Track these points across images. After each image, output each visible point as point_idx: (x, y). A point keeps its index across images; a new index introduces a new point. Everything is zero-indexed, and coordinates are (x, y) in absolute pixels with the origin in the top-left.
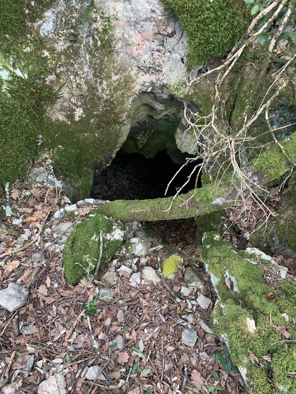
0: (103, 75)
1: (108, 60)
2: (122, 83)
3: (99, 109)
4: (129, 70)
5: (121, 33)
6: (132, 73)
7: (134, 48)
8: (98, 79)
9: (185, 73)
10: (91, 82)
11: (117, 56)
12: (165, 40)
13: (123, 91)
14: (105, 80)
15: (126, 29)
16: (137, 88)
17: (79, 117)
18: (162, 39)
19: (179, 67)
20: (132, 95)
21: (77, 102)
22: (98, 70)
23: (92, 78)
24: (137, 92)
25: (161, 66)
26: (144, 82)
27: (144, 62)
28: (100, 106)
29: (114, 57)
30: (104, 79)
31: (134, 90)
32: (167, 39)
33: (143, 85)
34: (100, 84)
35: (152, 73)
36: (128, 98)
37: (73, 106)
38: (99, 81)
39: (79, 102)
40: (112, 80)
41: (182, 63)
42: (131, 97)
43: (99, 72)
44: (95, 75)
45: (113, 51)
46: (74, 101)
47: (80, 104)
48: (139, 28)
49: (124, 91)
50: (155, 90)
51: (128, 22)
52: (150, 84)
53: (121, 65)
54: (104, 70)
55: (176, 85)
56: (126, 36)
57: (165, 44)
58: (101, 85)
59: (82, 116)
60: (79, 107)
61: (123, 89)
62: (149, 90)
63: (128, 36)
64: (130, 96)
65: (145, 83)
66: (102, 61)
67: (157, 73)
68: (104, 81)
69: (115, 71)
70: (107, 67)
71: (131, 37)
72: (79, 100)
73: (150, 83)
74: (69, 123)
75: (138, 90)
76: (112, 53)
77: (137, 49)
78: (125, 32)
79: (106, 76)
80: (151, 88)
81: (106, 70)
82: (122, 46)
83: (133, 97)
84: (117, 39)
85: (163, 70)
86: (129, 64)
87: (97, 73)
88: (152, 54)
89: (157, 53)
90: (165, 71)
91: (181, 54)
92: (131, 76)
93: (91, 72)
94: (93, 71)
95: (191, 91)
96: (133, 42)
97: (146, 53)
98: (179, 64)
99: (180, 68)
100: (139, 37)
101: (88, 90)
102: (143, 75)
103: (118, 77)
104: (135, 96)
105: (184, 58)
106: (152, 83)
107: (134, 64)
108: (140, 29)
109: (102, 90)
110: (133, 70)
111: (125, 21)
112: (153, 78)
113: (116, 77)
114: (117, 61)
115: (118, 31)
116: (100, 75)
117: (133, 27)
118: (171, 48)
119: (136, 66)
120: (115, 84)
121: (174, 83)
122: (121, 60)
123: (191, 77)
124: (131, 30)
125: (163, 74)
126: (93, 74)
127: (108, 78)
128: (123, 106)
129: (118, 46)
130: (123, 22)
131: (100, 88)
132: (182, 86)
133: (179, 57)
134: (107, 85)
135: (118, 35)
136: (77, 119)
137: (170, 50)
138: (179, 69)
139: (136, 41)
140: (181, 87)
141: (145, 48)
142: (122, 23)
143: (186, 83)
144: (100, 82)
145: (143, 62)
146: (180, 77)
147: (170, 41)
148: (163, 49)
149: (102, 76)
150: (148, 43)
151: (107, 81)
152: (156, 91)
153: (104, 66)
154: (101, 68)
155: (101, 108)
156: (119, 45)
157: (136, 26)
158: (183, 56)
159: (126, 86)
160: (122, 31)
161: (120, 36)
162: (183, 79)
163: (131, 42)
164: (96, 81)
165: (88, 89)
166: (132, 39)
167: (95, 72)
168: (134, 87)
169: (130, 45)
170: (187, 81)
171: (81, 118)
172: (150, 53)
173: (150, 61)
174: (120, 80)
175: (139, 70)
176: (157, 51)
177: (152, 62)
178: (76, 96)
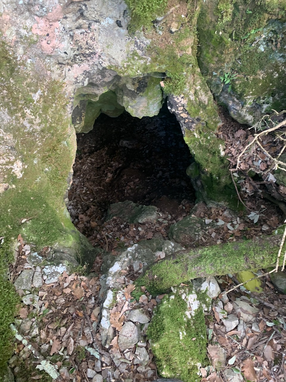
0: (20, 104)
1: (15, 81)
2: (48, 96)
3: (38, 144)
4: (49, 74)
5: (14, 32)
6: (55, 76)
7: (44, 43)
8: (17, 115)
9: (129, 39)
10: (12, 125)
11: (25, 68)
12: (84, 7)
13: (54, 105)
14: (26, 108)
15: (18, 21)
16: (69, 90)
17: (21, 172)
18: (78, 8)
19: (117, 35)
20: (67, 103)
21: (9, 158)
22: (10, 104)
23: (10, 120)
24: (72, 94)
25: (91, 47)
26: (76, 78)
27: (65, 53)
28: (36, 141)
29: (22, 71)
30: (24, 108)
31: (68, 94)
32: (85, 5)
33: (76, 82)
34: (23, 118)
35: (81, 60)
36: (64, 108)
37: (7, 167)
38: (20, 115)
39: (11, 157)
40: (35, 102)
41: (118, 28)
42: (68, 105)
43: (14, 105)
44: (11, 113)
45: (16, 64)
46: (5, 161)
47: (14, 158)
48: (38, 11)
49: (56, 104)
50: (93, 78)
51: (16, 9)
52: (84, 76)
53: (36, 76)
54: (18, 98)
55: (126, 62)
56: (23, 32)
57: (85, 14)
58: (25, 117)
59: (24, 169)
60: (14, 162)
61: (53, 103)
62: (86, 83)
63: (25, 30)
64: (66, 105)
65: (78, 78)
66: (8, 88)
67: (89, 58)
68: (25, 111)
69: (32, 88)
70: (19, 92)
71: (31, 30)
72: (10, 154)
73: (83, 74)
74: (14, 186)
75: (72, 92)
76: (16, 69)
77: (49, 42)
78: (19, 27)
79: (25, 102)
80: (87, 79)
81: (20, 96)
82: (25, 49)
83: (70, 103)
84: (13, 44)
85: (97, 50)
86: (46, 67)
87: (12, 108)
88: (72, 37)
89: (78, 32)
90: (100, 50)
91: (114, 15)
92: (54, 80)
93: (4, 113)
94: (7, 110)
95: (147, 59)
96: (37, 36)
97: (62, 40)
98: (115, 32)
99: (119, 35)
100: (42, 23)
101: (15, 137)
102: (69, 70)
103: (39, 92)
104: (71, 100)
105: (120, 20)
106: (87, 73)
107: (51, 63)
108: (41, 11)
109: (29, 123)
110: (53, 72)
111: (11, 11)
112: (85, 66)
113: (37, 94)
114: (28, 75)
115: (7, 33)
116: (17, 107)
117: (27, 14)
118: (97, 16)
119: (56, 63)
120: (41, 104)
121: (122, 61)
122: (32, 70)
123: (138, 41)
124: (26, 19)
125: (100, 56)
126: (8, 114)
127: (29, 103)
128: (63, 122)
129: (19, 54)
130: (8, 14)
131: (26, 123)
132: (134, 59)
133: (112, 22)
134: (33, 113)
135: (11, 38)
136: (20, 175)
137: (97, 18)
138: (118, 37)
139: (42, 31)
140: (132, 61)
141: (57, 34)
142: (8, 17)
143: (136, 53)
144: (22, 116)
145: (64, 55)
146: (125, 49)
147: (92, 6)
148: (84, 21)
149: (20, 106)
150: (58, 24)
151: (29, 108)
152: (94, 80)
153: (15, 93)
154: (13, 98)
155: (40, 142)
156: (20, 51)
157: (32, 9)
158: (118, 17)
159: (55, 96)
160: (14, 28)
161: (14, 38)
162: (130, 49)
163: (35, 38)
164: (17, 119)
165: (13, 137)
166: (34, 31)
167: (8, 109)
168: (65, 92)
169: (35, 42)
170: (136, 48)
171: (25, 171)
172: (67, 37)
173: (71, 47)
174: (44, 94)
175: (61, 67)
176: (77, 28)
177: (75, 47)
178: (3, 155)
